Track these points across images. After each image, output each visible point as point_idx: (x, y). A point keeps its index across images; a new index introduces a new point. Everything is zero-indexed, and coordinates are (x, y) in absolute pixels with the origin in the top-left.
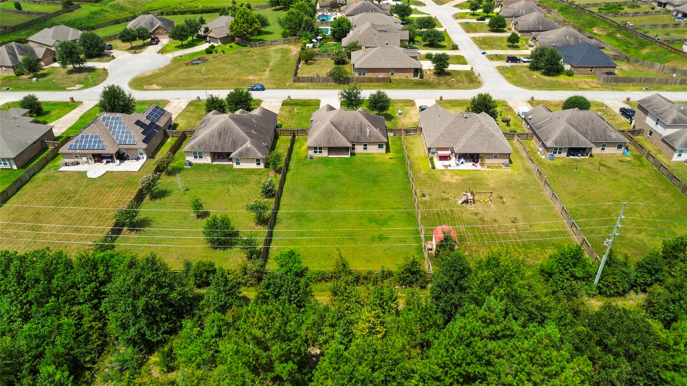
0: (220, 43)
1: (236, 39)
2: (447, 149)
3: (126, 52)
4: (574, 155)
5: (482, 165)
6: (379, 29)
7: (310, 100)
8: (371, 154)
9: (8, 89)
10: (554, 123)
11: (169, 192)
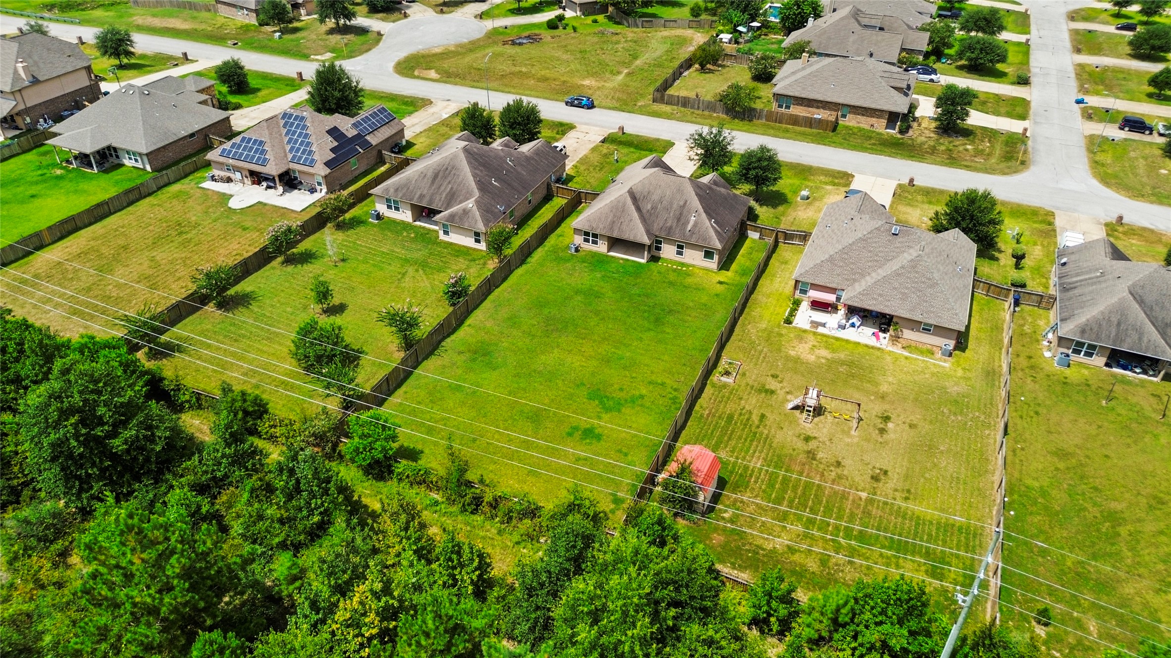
0: (579, 13)
1: (610, 9)
2: (832, 290)
3: (430, 10)
4: (1125, 368)
5: (896, 339)
6: (865, 21)
7: (658, 140)
8: (688, 266)
9: (235, 44)
10: (1104, 285)
11: (316, 258)
